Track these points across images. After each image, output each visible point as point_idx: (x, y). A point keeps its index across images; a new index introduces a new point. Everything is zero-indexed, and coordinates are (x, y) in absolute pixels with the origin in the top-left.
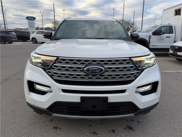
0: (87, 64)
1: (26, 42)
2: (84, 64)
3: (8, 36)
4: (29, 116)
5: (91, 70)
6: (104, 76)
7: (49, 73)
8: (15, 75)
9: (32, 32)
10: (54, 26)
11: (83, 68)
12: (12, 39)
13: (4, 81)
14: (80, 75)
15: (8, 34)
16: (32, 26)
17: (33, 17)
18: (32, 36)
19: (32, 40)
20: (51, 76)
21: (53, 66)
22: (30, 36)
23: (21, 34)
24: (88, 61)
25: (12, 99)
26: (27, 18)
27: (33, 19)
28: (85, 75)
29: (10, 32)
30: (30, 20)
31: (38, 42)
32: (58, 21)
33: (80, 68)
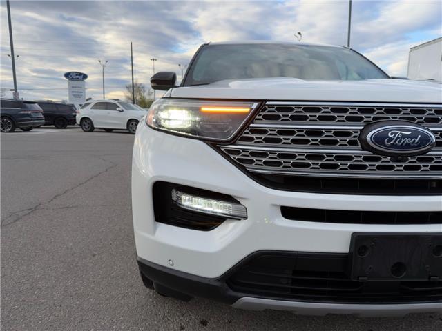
0: (370, 119)
1: (65, 128)
2: (360, 119)
3: (22, 112)
4: (126, 308)
5: (391, 139)
6: (430, 159)
7: (232, 156)
8: (55, 198)
9: (81, 105)
10: (130, 95)
11: (357, 135)
12: (32, 120)
13: (26, 212)
14: (349, 158)
15: (23, 109)
16: (77, 94)
17: (81, 74)
18: (81, 114)
19: (81, 124)
20: (241, 165)
21: (247, 131)
22: (75, 116)
23: (55, 109)
24: (371, 110)
25: (62, 259)
26: (67, 75)
27: (81, 77)
28: (366, 159)
29: (27, 105)
30: (73, 79)
31: (95, 130)
32: (141, 84)
33: (347, 133)
